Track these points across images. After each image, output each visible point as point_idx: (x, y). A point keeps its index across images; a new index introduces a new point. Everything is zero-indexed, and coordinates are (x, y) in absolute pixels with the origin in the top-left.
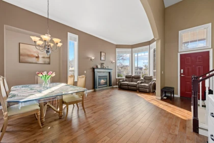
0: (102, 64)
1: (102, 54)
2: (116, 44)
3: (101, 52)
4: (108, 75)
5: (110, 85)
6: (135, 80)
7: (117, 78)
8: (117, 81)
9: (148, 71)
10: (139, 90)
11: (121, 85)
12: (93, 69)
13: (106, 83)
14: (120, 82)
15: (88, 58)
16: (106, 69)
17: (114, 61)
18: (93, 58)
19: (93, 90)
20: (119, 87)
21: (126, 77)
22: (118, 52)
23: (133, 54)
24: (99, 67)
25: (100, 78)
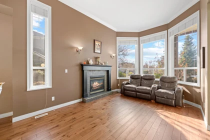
0: (96, 58)
1: (97, 43)
2: (116, 30)
3: (94, 41)
4: (105, 74)
5: (109, 89)
6: (145, 82)
7: (118, 78)
8: (118, 83)
9: (165, 68)
10: (155, 100)
11: (125, 90)
12: (82, 66)
13: (102, 87)
14: (123, 85)
15: (72, 48)
16: (102, 66)
17: (114, 55)
18: (80, 48)
19: (81, 100)
20: (121, 93)
21: (133, 77)
22: (120, 42)
23: (141, 45)
24: (91, 62)
25: (93, 79)
